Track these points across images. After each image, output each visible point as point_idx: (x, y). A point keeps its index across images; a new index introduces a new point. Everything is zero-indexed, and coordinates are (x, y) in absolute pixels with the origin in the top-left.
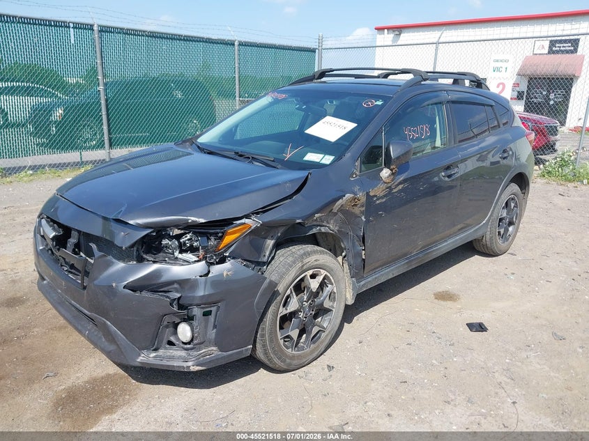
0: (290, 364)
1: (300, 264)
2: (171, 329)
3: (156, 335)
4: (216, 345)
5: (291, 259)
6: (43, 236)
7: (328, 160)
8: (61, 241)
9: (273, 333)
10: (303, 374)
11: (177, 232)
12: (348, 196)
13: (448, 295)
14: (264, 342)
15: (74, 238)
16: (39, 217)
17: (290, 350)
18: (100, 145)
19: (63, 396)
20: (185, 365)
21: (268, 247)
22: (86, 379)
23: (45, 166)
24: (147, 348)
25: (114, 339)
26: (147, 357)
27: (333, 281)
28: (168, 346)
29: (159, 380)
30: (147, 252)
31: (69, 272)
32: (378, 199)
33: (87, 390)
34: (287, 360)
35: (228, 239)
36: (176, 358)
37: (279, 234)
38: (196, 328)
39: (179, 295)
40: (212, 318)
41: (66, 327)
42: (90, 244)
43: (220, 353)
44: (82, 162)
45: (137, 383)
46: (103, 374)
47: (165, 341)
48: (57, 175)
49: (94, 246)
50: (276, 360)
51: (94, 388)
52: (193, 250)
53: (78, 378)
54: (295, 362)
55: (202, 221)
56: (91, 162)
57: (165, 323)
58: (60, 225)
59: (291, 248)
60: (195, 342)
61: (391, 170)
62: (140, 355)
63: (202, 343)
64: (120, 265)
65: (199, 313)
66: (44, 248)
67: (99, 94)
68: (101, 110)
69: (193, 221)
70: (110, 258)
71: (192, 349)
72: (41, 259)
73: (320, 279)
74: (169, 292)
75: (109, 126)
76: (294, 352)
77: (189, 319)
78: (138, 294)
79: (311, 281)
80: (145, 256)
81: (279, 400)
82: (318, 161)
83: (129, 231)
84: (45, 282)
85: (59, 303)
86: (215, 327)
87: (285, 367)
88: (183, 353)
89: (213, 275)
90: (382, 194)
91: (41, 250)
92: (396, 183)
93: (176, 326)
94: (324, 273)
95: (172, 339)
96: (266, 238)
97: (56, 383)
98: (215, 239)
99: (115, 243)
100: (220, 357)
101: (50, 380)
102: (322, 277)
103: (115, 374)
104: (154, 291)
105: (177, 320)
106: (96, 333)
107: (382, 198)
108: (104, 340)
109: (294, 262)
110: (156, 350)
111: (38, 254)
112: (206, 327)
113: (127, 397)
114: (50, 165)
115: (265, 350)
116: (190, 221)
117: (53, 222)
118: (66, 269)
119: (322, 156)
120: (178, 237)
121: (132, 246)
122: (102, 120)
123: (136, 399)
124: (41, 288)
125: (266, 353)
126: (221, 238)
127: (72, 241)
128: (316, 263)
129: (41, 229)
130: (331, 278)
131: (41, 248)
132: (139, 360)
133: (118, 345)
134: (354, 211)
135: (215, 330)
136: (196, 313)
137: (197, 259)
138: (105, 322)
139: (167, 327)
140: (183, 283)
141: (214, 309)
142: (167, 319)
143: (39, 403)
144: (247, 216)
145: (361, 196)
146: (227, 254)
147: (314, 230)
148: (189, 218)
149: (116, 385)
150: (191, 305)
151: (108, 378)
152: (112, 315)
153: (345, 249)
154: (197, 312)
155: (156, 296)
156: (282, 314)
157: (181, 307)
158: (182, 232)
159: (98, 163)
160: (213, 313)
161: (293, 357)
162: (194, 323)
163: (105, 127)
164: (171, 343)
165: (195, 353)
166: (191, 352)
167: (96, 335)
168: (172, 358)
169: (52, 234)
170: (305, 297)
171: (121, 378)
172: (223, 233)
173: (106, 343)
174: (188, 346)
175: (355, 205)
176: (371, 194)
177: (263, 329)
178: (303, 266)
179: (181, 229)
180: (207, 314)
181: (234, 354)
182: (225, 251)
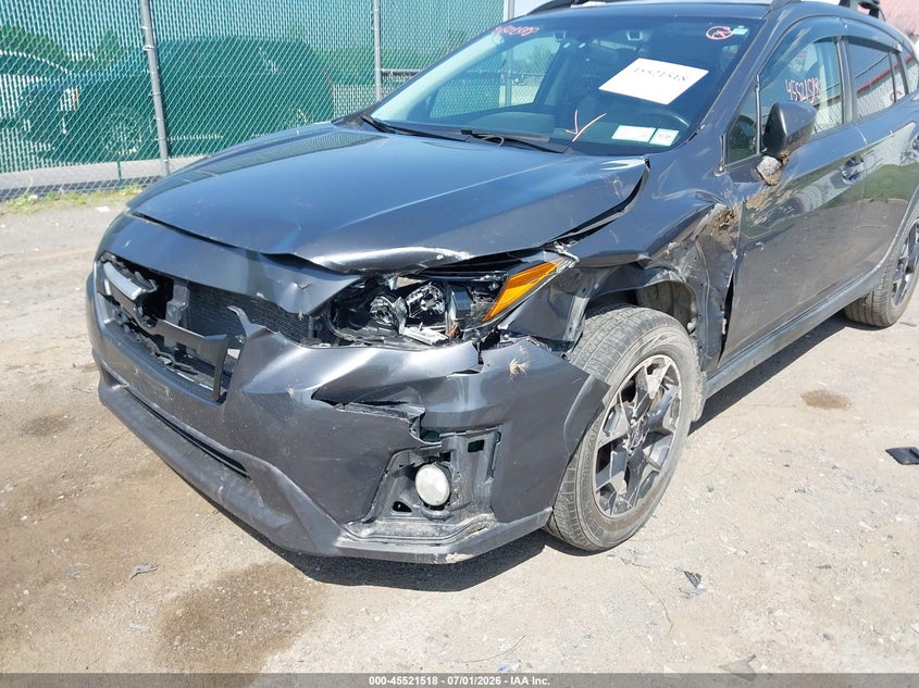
0: (608, 539)
1: (637, 346)
2: (403, 479)
3: (375, 492)
4: (492, 509)
5: (620, 336)
6: (110, 299)
7: (666, 137)
8: (154, 305)
9: (586, 482)
10: (628, 557)
11: (404, 282)
12: (719, 207)
13: (827, 397)
14: (572, 498)
15: (180, 299)
16: (98, 259)
17: (607, 513)
18: (150, 152)
19: (179, 613)
20: (436, 551)
21: (576, 311)
22: (215, 577)
23: (58, 186)
24: (356, 520)
25: (287, 502)
26: (355, 538)
27: (679, 378)
28: (394, 513)
29: (357, 575)
30: (343, 325)
31: (177, 367)
32: (756, 217)
33: (223, 599)
34: (605, 531)
35: (510, 295)
36: (412, 537)
37: (596, 286)
38: (455, 478)
39: (420, 410)
40: (484, 455)
41: (153, 473)
42: (232, 308)
43: (498, 524)
44: (122, 181)
45: (316, 583)
46: (246, 566)
47: (390, 503)
48: (80, 201)
49: (240, 312)
50: (588, 533)
51: (234, 596)
52: (432, 318)
53: (199, 575)
54: (616, 534)
55: (464, 256)
56: (137, 179)
57: (396, 467)
58: (148, 274)
59: (610, 313)
60: (454, 504)
61: (780, 160)
62: (339, 534)
63: (465, 506)
64: (300, 352)
65: (461, 448)
66: (113, 322)
67: (146, 58)
68: (150, 88)
69: (446, 258)
70: (277, 336)
71: (444, 519)
72: (110, 344)
73: (660, 373)
74: (399, 403)
75: (165, 116)
76: (613, 516)
77: (442, 458)
78: (340, 409)
79: (648, 377)
80: (337, 332)
81: (604, 611)
82: (646, 140)
83: (309, 279)
84: (116, 387)
85: (152, 429)
86: (490, 472)
87: (601, 545)
88: (426, 527)
89: (489, 369)
90: (762, 207)
91: (107, 325)
92: (783, 187)
93: (412, 472)
94: (668, 361)
95: (405, 499)
96: (574, 294)
97: (158, 586)
98: (481, 297)
99: (281, 305)
100: (499, 532)
101: (145, 579)
102: (665, 370)
103: (270, 566)
104: (373, 403)
105: (416, 460)
106: (240, 490)
107: (762, 213)
108: (261, 504)
109: (627, 342)
110: (370, 521)
111: (99, 334)
112: (473, 475)
113: (306, 612)
114: (66, 186)
115: (573, 515)
116: (439, 257)
117: (130, 267)
118: (167, 361)
119: (652, 130)
120: (404, 292)
121: (317, 312)
122: (152, 105)
123: (322, 616)
124: (105, 399)
125: (572, 521)
126: (495, 295)
127: (178, 303)
128: (662, 343)
129: (107, 284)
130: (677, 372)
131: (107, 321)
132: (338, 544)
133: (295, 515)
134: (719, 239)
135: (490, 481)
136: (454, 447)
137: (443, 337)
138: (269, 469)
139: (396, 474)
140: (427, 386)
141: (488, 438)
142: (398, 462)
143: (134, 630)
144: (549, 247)
145: (737, 208)
146: (505, 327)
147: (658, 276)
148: (438, 250)
149: (277, 587)
150: (445, 430)
151: (256, 572)
152: (285, 452)
153: (697, 315)
154: (457, 443)
155: (376, 413)
156: (601, 445)
157: (426, 434)
158: (413, 281)
159: (148, 181)
160: (487, 447)
161: (612, 526)
162: (451, 465)
163: (159, 118)
164: (401, 507)
165: (452, 527)
166: (444, 525)
167: (242, 495)
168: (408, 537)
169: (135, 292)
170: (635, 410)
171: (283, 573)
172: (500, 283)
173: (268, 512)
174: (437, 513)
175: (725, 227)
176: (749, 206)
177: (573, 474)
178: (641, 350)
179: (410, 276)
180: (477, 447)
181: (521, 525)
182: (501, 321)
